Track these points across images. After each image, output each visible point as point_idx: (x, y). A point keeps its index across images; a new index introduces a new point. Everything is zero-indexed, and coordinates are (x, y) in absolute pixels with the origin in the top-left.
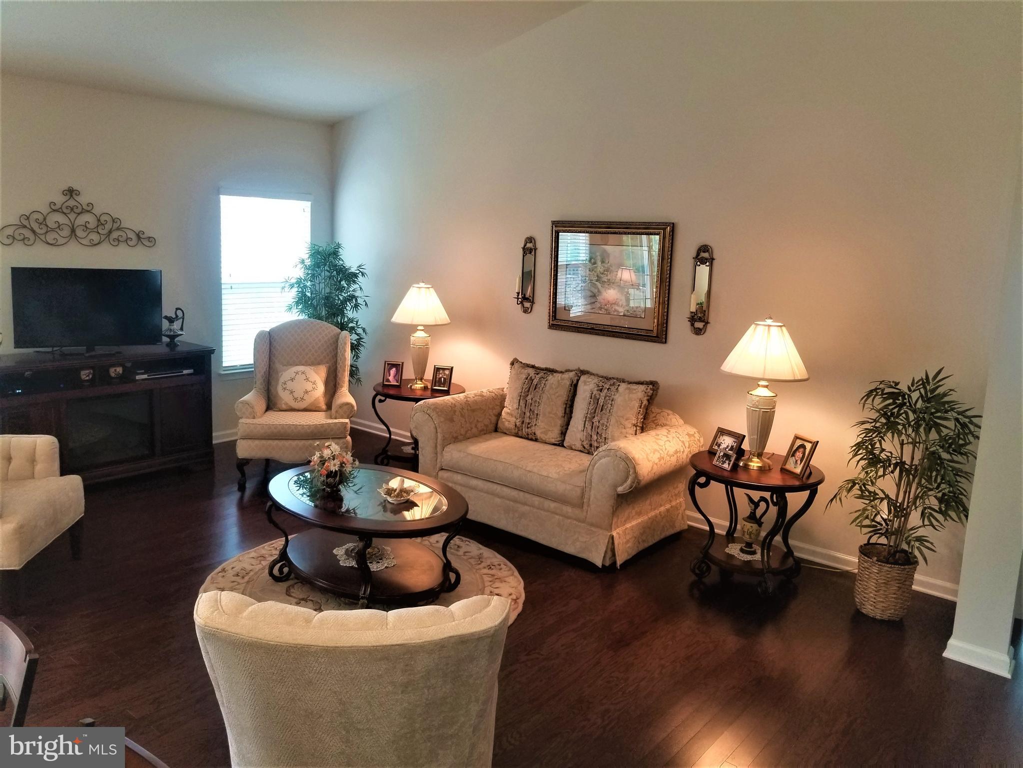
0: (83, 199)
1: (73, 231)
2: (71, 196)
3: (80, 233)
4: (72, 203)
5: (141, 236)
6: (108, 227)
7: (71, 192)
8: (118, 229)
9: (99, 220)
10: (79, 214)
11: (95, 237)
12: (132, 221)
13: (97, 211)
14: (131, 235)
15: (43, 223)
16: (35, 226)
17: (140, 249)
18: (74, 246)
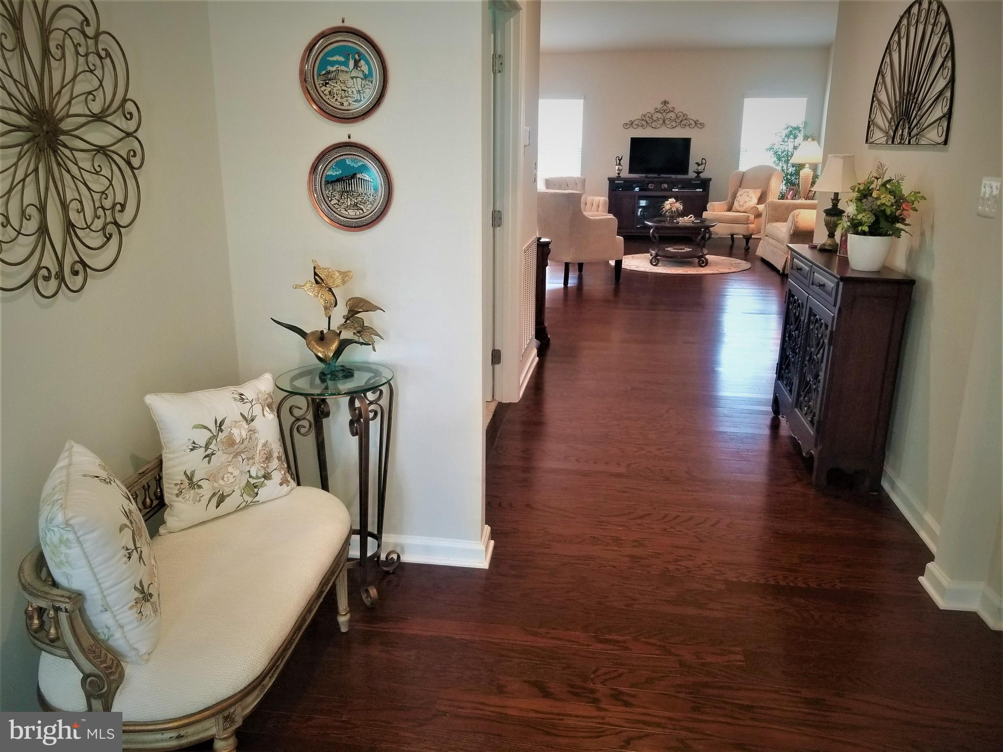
0: (671, 106)
1: (664, 121)
3: (667, 122)
4: (665, 108)
5: (697, 123)
6: (681, 119)
7: (665, 103)
8: (686, 119)
9: (677, 115)
10: (667, 113)
11: (674, 124)
12: (693, 116)
13: (676, 111)
14: (691, 122)
15: (651, 118)
16: (647, 119)
17: (696, 129)
18: (664, 128)
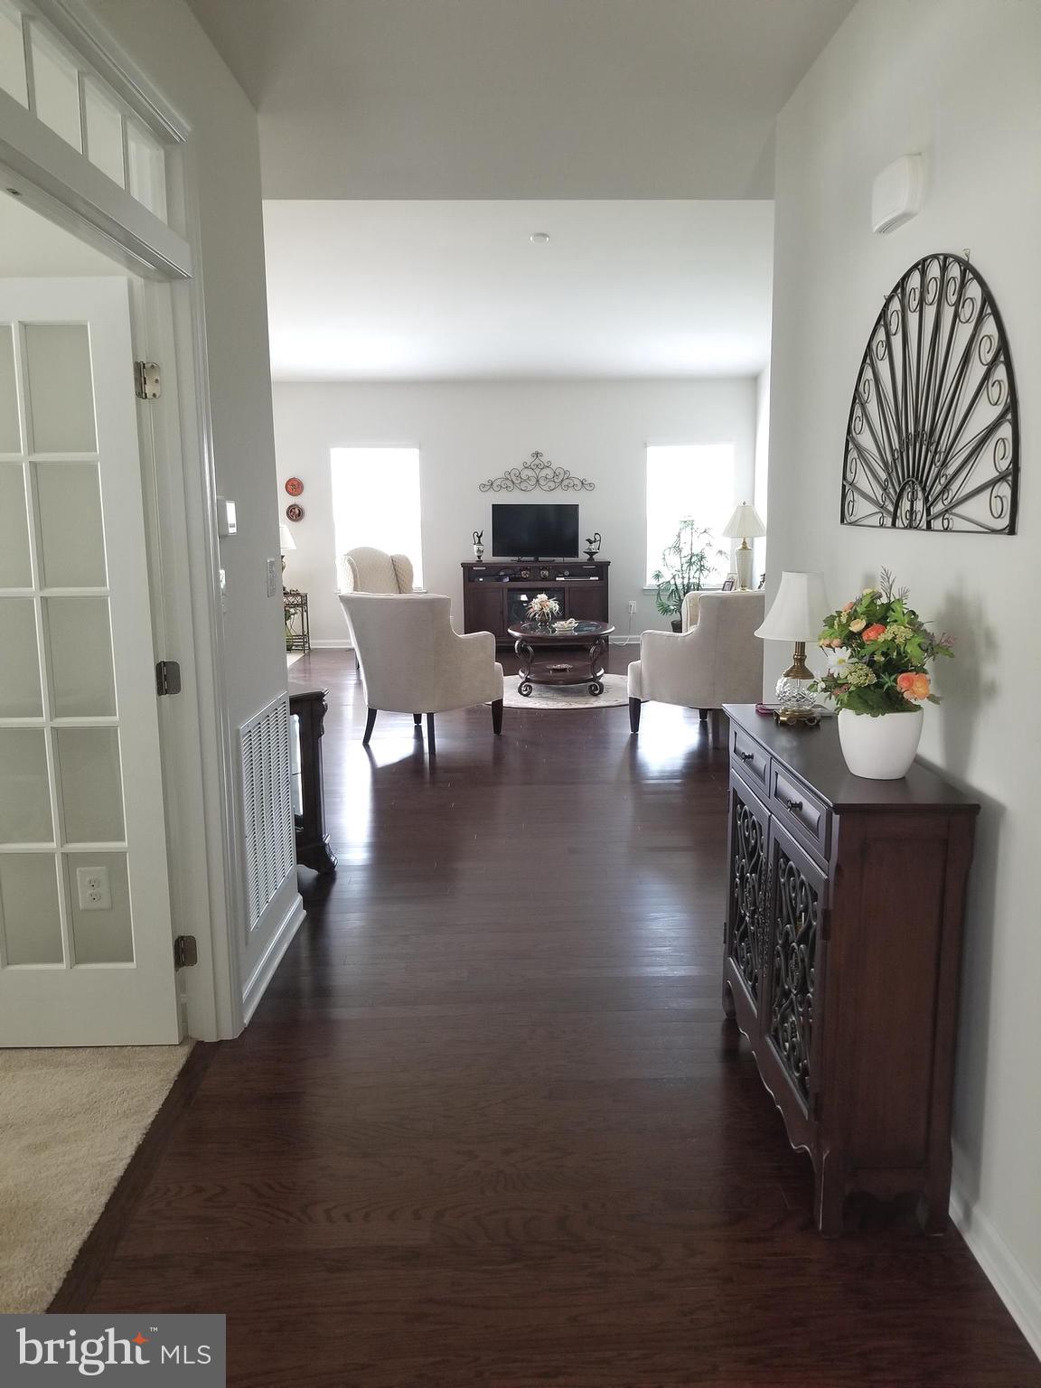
0: (545, 459)
1: (538, 481)
2: (537, 457)
3: (542, 482)
4: (537, 462)
7: (537, 454)
8: (568, 478)
11: (552, 485)
12: (578, 473)
13: (553, 467)
14: (577, 482)
15: (519, 476)
16: (514, 478)
17: (583, 491)
18: (537, 491)
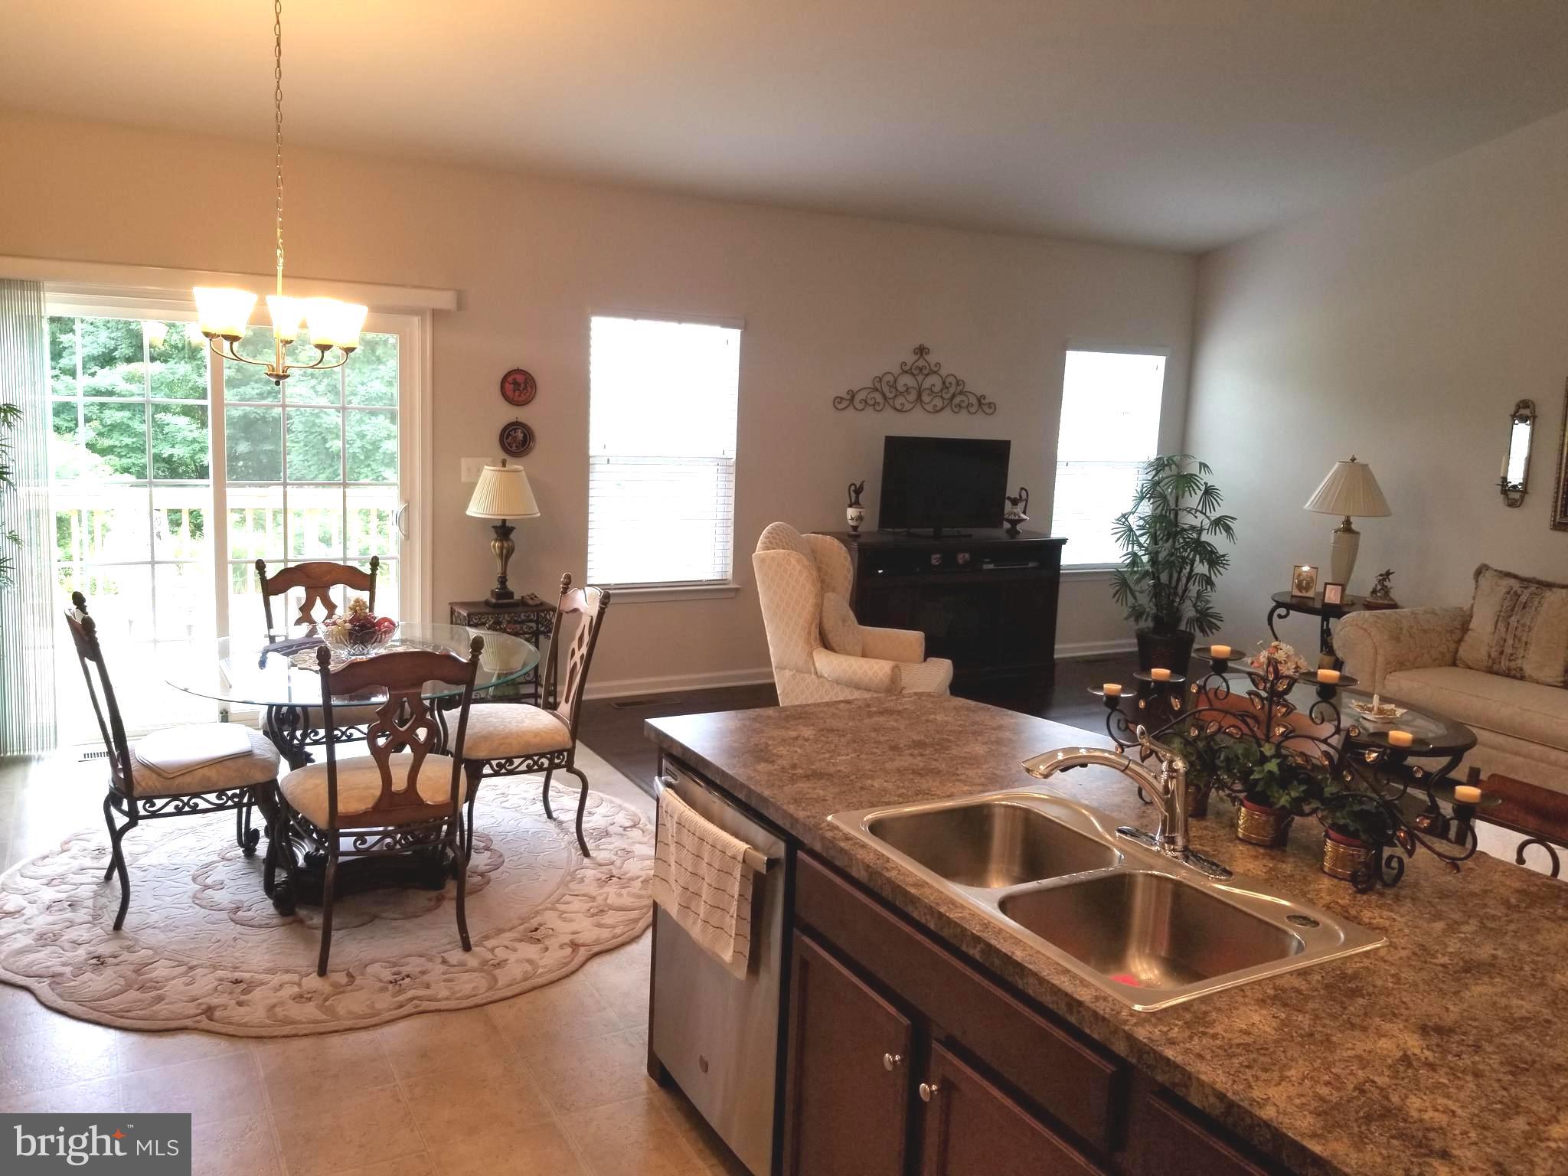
0: (932, 358)
1: (919, 396)
2: (922, 355)
3: (926, 398)
4: (921, 363)
5: (983, 401)
6: (952, 390)
7: (921, 351)
8: (961, 393)
9: (944, 383)
10: (927, 375)
11: (938, 402)
12: (977, 385)
13: (944, 372)
14: (973, 400)
15: (893, 386)
16: (886, 389)
17: (981, 415)
18: (918, 414)
